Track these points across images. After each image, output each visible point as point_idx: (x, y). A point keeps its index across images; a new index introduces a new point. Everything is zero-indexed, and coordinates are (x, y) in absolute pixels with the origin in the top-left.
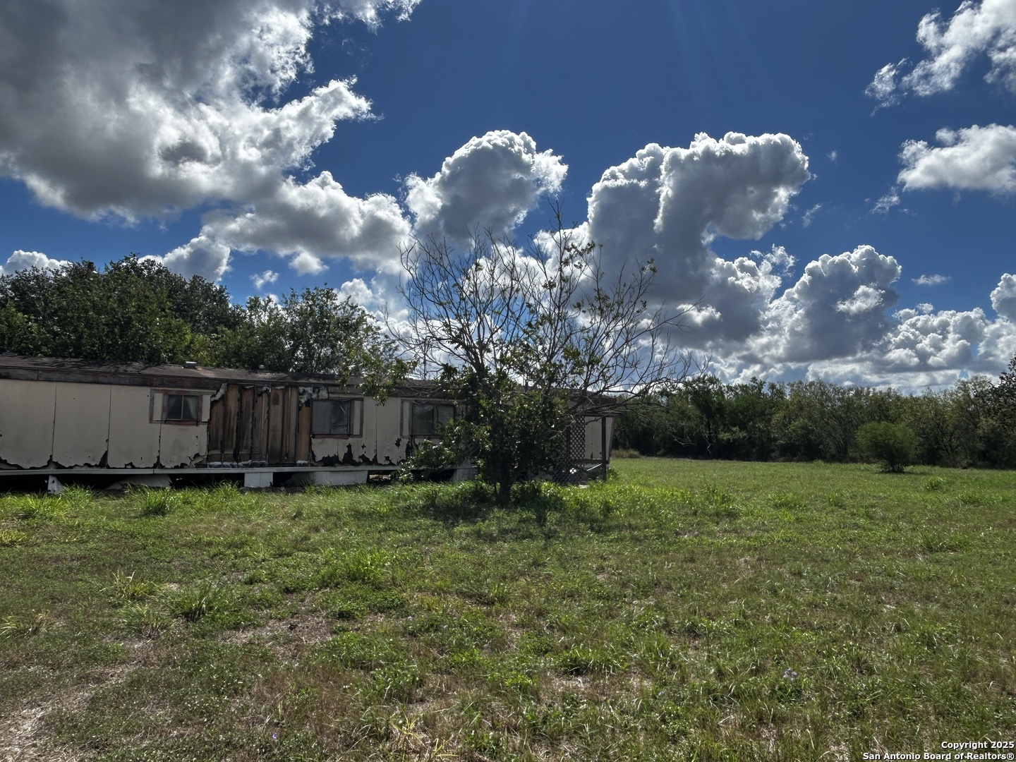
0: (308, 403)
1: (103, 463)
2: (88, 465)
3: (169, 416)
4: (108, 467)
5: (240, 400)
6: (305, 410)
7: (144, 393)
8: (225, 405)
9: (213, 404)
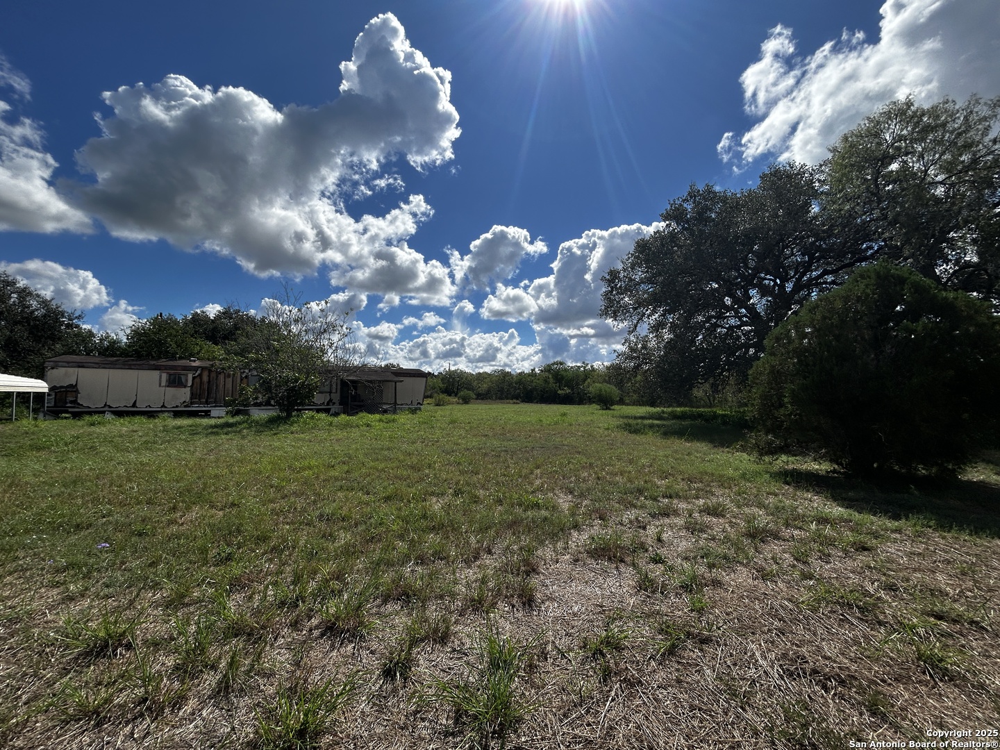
0: (246, 377)
1: (134, 405)
2: (127, 406)
3: (169, 384)
4: (137, 407)
5: (209, 376)
6: (245, 380)
7: (156, 373)
8: (201, 379)
9: (194, 378)
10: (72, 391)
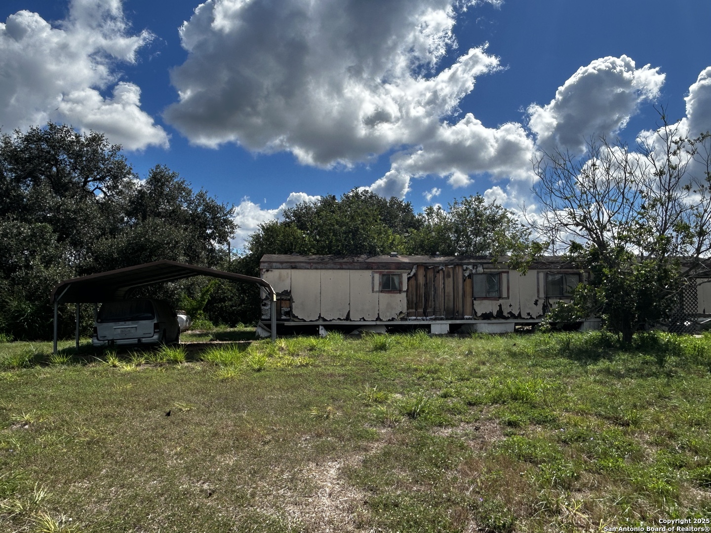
0: (470, 276)
1: (348, 318)
2: (339, 319)
3: (383, 287)
4: (351, 321)
5: (425, 276)
6: (468, 281)
7: (368, 274)
8: (416, 280)
9: (409, 279)
10: (286, 300)
